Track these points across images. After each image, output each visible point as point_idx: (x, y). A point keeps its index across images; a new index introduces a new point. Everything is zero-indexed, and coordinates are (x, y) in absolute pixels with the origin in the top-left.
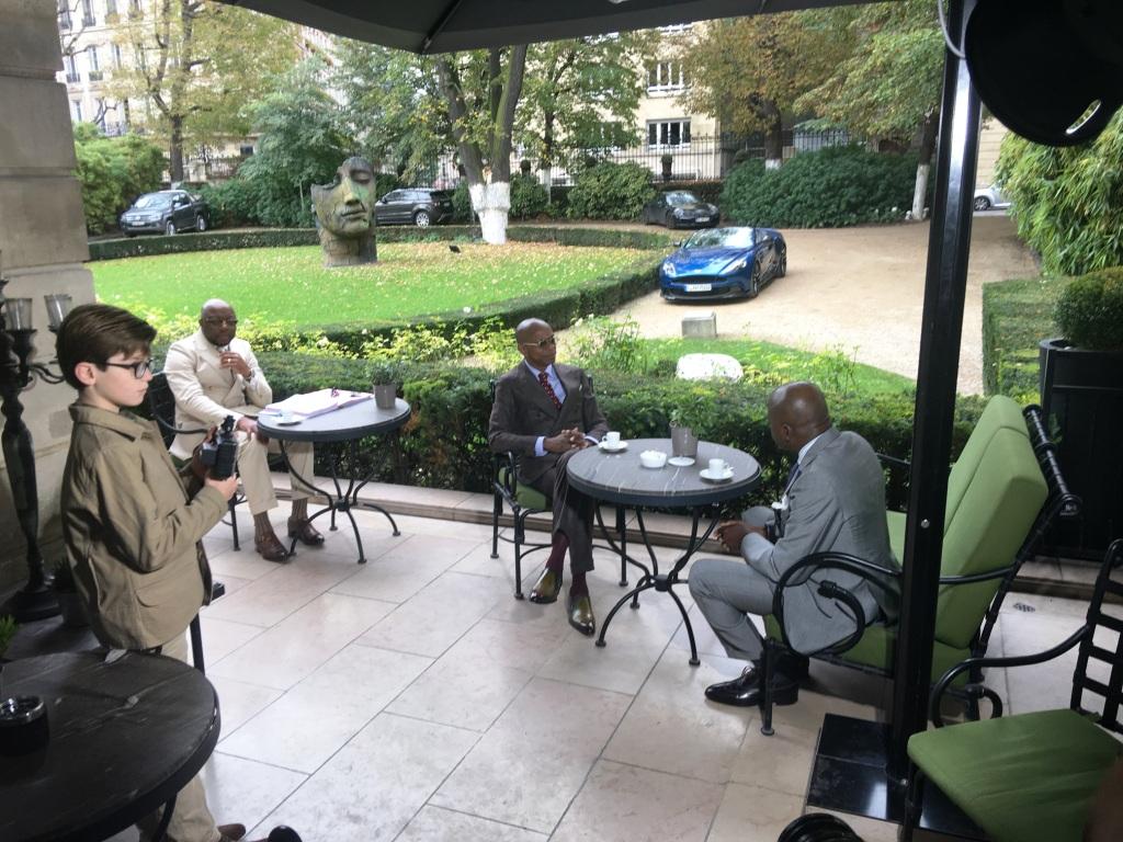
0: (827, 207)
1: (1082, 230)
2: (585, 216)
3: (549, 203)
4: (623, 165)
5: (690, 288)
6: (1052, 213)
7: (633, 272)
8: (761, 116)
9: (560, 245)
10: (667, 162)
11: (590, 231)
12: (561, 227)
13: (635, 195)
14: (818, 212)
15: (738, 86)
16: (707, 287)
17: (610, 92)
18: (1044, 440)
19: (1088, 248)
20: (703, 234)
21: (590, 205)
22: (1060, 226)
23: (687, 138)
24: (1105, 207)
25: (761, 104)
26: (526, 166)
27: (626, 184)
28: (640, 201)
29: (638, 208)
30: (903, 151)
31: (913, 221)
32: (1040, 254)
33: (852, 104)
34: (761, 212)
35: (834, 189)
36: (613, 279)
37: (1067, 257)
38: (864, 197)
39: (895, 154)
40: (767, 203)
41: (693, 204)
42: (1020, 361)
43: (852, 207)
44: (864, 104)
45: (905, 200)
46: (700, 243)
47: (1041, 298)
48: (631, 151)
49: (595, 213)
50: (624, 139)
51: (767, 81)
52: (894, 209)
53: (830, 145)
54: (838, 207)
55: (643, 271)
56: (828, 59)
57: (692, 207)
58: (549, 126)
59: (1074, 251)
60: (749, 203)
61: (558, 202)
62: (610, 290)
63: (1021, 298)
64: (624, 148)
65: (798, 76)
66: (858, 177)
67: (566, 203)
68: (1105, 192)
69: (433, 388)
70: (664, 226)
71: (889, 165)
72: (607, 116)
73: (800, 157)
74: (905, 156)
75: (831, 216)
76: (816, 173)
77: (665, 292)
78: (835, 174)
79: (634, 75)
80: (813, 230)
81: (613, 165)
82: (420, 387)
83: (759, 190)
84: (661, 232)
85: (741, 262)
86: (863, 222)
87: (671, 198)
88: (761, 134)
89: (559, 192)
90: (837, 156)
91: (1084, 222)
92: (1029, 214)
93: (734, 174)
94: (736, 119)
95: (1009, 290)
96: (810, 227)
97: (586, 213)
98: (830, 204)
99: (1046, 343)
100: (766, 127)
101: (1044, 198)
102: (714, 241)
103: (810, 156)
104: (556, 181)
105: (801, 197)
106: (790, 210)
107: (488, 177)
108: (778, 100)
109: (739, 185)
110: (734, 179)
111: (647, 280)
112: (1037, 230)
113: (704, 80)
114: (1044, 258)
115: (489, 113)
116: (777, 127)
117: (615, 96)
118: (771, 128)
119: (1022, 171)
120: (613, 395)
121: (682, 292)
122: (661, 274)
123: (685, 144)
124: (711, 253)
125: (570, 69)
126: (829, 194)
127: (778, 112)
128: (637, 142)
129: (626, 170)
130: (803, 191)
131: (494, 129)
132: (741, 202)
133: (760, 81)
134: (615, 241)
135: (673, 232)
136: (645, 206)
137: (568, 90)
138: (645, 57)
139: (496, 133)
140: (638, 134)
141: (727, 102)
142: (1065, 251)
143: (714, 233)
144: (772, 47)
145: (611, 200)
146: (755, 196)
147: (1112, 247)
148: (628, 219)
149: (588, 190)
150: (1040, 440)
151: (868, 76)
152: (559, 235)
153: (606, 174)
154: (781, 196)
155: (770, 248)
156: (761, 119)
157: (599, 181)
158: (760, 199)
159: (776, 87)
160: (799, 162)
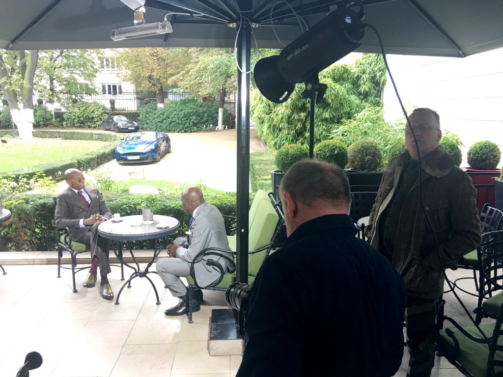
0: (185, 124)
1: (280, 133)
2: (73, 126)
3: (54, 119)
4: (91, 103)
5: (130, 158)
6: (269, 127)
7: (102, 151)
8: (154, 85)
9: (62, 139)
10: (112, 103)
11: (77, 133)
12: (62, 131)
13: (98, 116)
14: (181, 126)
15: (143, 71)
16: (138, 157)
17: (82, 69)
18: (276, 203)
19: (282, 140)
20: (132, 135)
21: (76, 121)
22: (272, 132)
23: (121, 92)
24: (286, 125)
25: (153, 79)
26: (40, 102)
27: (93, 112)
28: (101, 119)
29: (100, 123)
30: (213, 102)
31: (219, 130)
32: (266, 143)
33: (192, 82)
34: (157, 126)
35: (187, 117)
36: (93, 155)
37: (276, 143)
38: (199, 121)
39: (210, 103)
40: (159, 122)
41: (125, 121)
42: (264, 180)
43: (195, 124)
44: (197, 83)
45: (215, 122)
46: (133, 138)
47: (268, 158)
48: (93, 97)
49: (78, 125)
50: (90, 92)
51: (156, 70)
52: (211, 125)
53: (184, 98)
54: (189, 124)
55: (107, 151)
56: (180, 63)
57: (126, 123)
58: (52, 83)
59: (278, 141)
60: (152, 122)
61: (58, 119)
62: (92, 159)
63: (261, 158)
64: (90, 95)
65: (168, 69)
66: (196, 112)
67: (63, 119)
68: (286, 120)
69: (18, 204)
70: (113, 131)
71: (208, 107)
72: (81, 80)
73: (172, 103)
74: (214, 104)
75: (186, 128)
76: (179, 110)
77: (118, 160)
78: (187, 110)
79: (93, 63)
80: (180, 133)
81: (86, 103)
82: (12, 204)
83: (155, 116)
84: (113, 133)
85: (152, 147)
86: (199, 130)
87: (116, 118)
88: (155, 93)
89: (59, 115)
90: (187, 103)
91: (280, 130)
92: (261, 128)
93: (144, 109)
94: (143, 85)
95: (258, 155)
96: (178, 132)
97: (74, 124)
98: (186, 123)
99: (273, 172)
100: (156, 89)
101: (266, 122)
102: (138, 138)
103: (176, 103)
104: (56, 109)
105: (173, 120)
106: (169, 125)
107: (21, 105)
108: (160, 78)
109: (147, 114)
110: (144, 111)
111: (109, 155)
112: (264, 133)
113: (127, 67)
114: (268, 144)
115: (20, 76)
116: (161, 90)
117: (85, 72)
118: (158, 90)
119: (258, 111)
120: (110, 201)
121: (126, 160)
122: (116, 152)
123: (120, 95)
124: (137, 142)
125: (60, 58)
126: (185, 118)
127: (161, 84)
128: (97, 93)
129: (93, 105)
130: (174, 117)
131: (23, 83)
132: (148, 121)
133: (152, 70)
134: (91, 137)
135: (119, 134)
136: (104, 122)
137: (61, 67)
138: (98, 55)
139: (25, 85)
140: (97, 90)
141: (139, 78)
142: (275, 141)
143: (138, 134)
144: (156, 56)
145: (86, 118)
146: (154, 119)
147: (290, 140)
148: (95, 127)
149: (74, 114)
150: (274, 203)
151: (198, 72)
152: (61, 135)
153: (83, 106)
154: (165, 119)
155: (163, 141)
156: (154, 86)
157: (79, 110)
158: (157, 120)
159: (159, 73)
160: (172, 105)
